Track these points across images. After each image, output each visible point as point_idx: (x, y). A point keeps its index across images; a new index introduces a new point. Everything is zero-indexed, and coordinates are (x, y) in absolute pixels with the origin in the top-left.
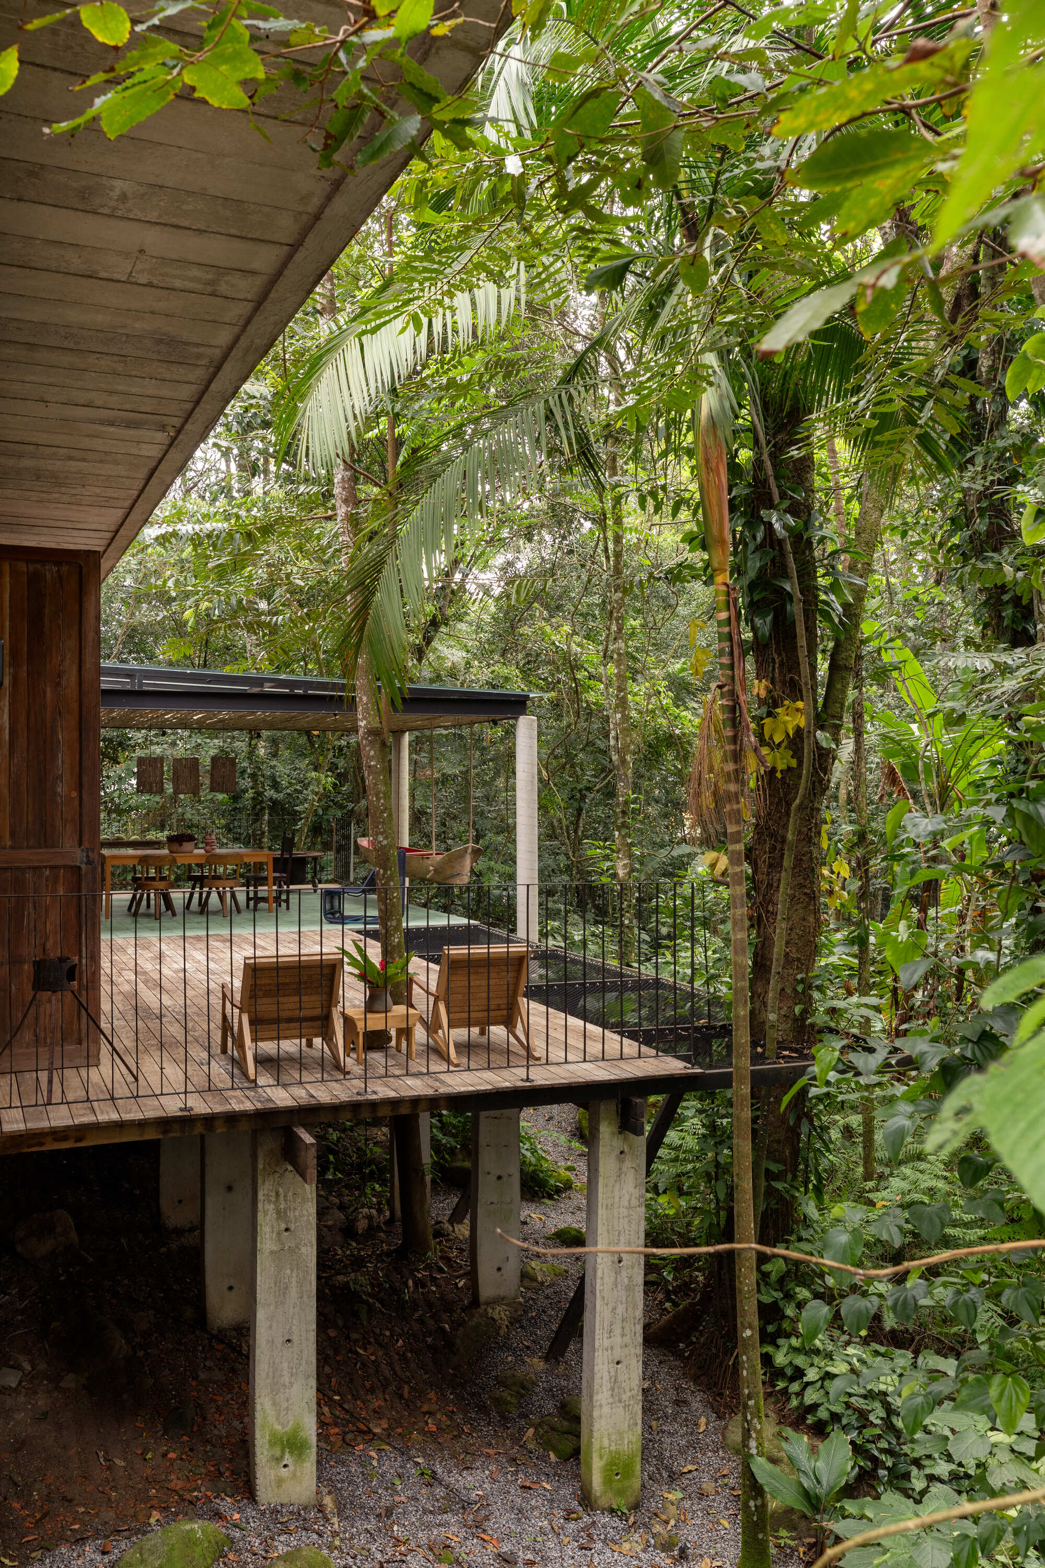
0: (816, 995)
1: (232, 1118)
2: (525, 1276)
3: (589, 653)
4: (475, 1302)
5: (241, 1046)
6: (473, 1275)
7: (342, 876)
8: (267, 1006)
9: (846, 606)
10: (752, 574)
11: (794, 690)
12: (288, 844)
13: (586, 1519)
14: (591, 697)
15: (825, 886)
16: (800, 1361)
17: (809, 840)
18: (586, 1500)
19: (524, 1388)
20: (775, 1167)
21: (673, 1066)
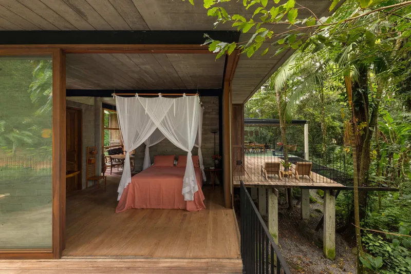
0: (370, 175)
1: (265, 186)
2: (311, 216)
3: (316, 113)
4: (302, 219)
5: (265, 175)
6: (301, 214)
7: (274, 148)
8: (270, 169)
9: (375, 104)
10: (355, 100)
11: (364, 120)
12: (266, 143)
13: (325, 259)
14: (317, 120)
15: (371, 155)
16: (368, 241)
17: (368, 147)
18: (325, 256)
19: (312, 235)
20: (362, 205)
21: (340, 185)
